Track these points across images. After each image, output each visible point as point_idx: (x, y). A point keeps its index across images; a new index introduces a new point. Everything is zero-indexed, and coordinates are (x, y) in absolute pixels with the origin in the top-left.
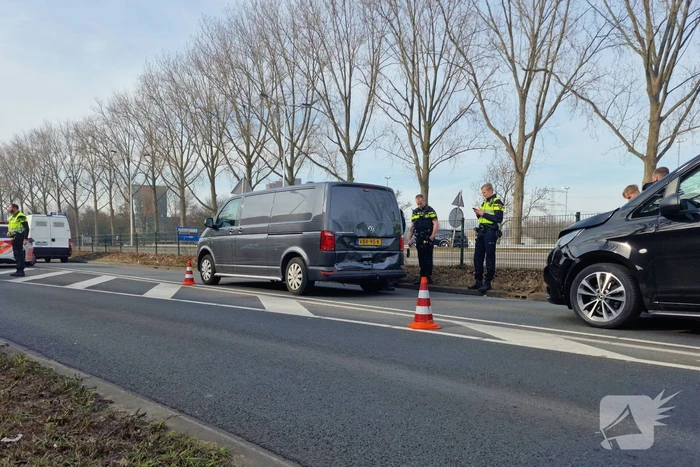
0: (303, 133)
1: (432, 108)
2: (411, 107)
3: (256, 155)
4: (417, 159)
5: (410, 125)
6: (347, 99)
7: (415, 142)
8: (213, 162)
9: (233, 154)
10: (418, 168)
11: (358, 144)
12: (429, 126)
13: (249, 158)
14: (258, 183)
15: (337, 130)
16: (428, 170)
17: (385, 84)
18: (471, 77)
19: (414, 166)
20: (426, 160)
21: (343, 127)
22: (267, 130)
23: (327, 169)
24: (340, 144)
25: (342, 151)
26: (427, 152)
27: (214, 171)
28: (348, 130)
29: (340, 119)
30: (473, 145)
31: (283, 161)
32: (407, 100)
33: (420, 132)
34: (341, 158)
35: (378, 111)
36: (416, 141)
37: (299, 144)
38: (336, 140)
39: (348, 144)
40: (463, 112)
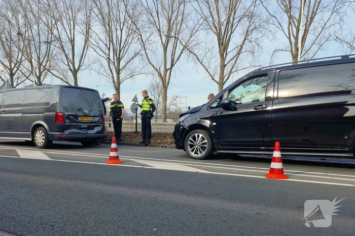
0: (46, 58)
1: (120, 51)
2: (109, 49)
3: (16, 69)
4: (113, 77)
5: (109, 58)
6: (72, 41)
7: (111, 68)
10: (114, 81)
11: (79, 67)
12: (119, 60)
13: (11, 70)
14: (17, 85)
15: (67, 58)
16: (119, 84)
17: (94, 36)
18: (140, 37)
19: (112, 80)
20: (118, 78)
21: (71, 57)
22: (23, 55)
23: (61, 79)
24: (69, 66)
25: (70, 69)
26: (118, 73)
28: (73, 58)
29: (69, 52)
30: (142, 72)
31: (34, 73)
32: (106, 45)
33: (114, 63)
34: (70, 73)
35: (90, 50)
36: (112, 67)
37: (44, 64)
38: (67, 64)
39: (74, 66)
40: (136, 54)
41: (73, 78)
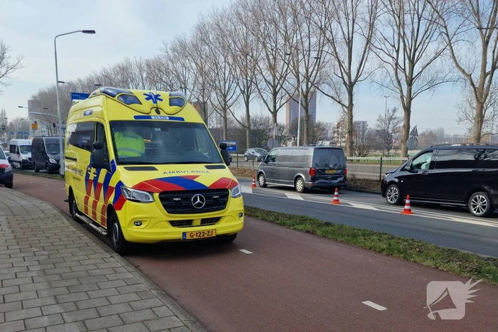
0: (317, 66)
1: (415, 50)
2: (398, 52)
3: (279, 86)
4: (401, 91)
5: (397, 64)
6: (350, 43)
7: (400, 78)
8: (248, 90)
9: (263, 84)
10: (402, 97)
11: (358, 76)
12: (412, 64)
13: (275, 87)
14: (281, 107)
15: (340, 65)
16: (410, 99)
17: (378, 33)
18: (444, 30)
19: (399, 95)
20: (410, 91)
21: (346, 65)
22: (288, 67)
23: (332, 97)
24: (343, 78)
25: (345, 83)
26: (410, 84)
27: (248, 97)
28: (350, 68)
30: (447, 78)
31: (300, 90)
32: (394, 46)
33: (404, 70)
34: (344, 89)
35: (372, 55)
36: (401, 76)
37: (312, 79)
38: (340, 75)
39: (350, 78)
40: (438, 54)
41: (347, 95)
